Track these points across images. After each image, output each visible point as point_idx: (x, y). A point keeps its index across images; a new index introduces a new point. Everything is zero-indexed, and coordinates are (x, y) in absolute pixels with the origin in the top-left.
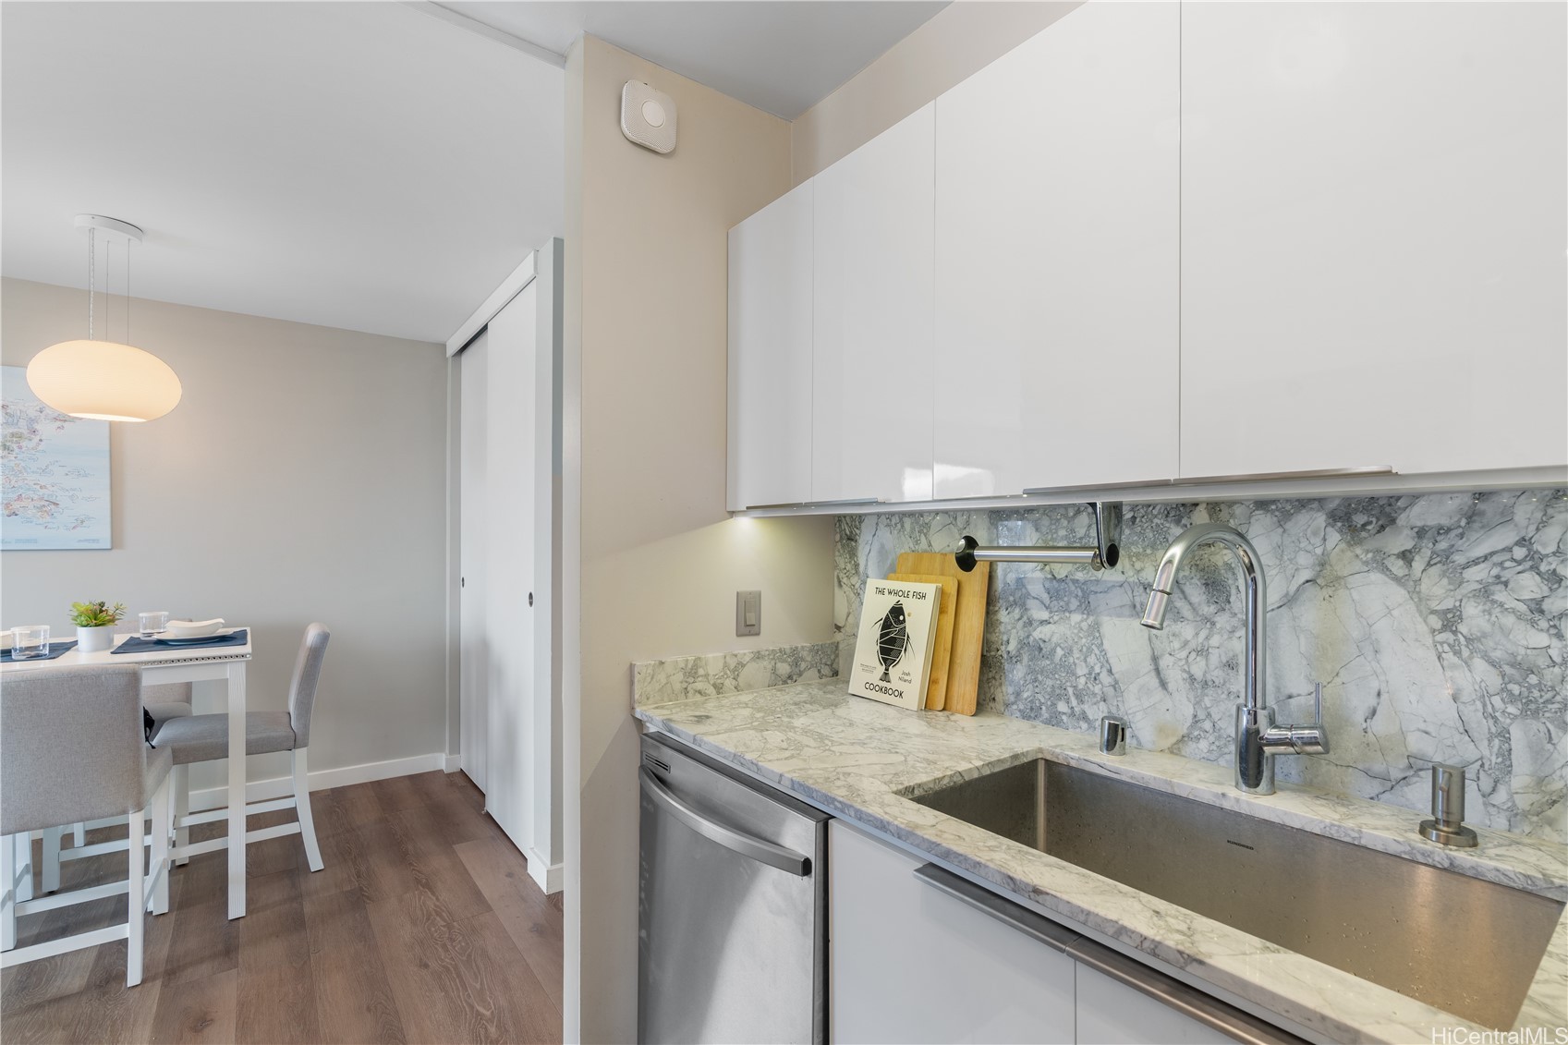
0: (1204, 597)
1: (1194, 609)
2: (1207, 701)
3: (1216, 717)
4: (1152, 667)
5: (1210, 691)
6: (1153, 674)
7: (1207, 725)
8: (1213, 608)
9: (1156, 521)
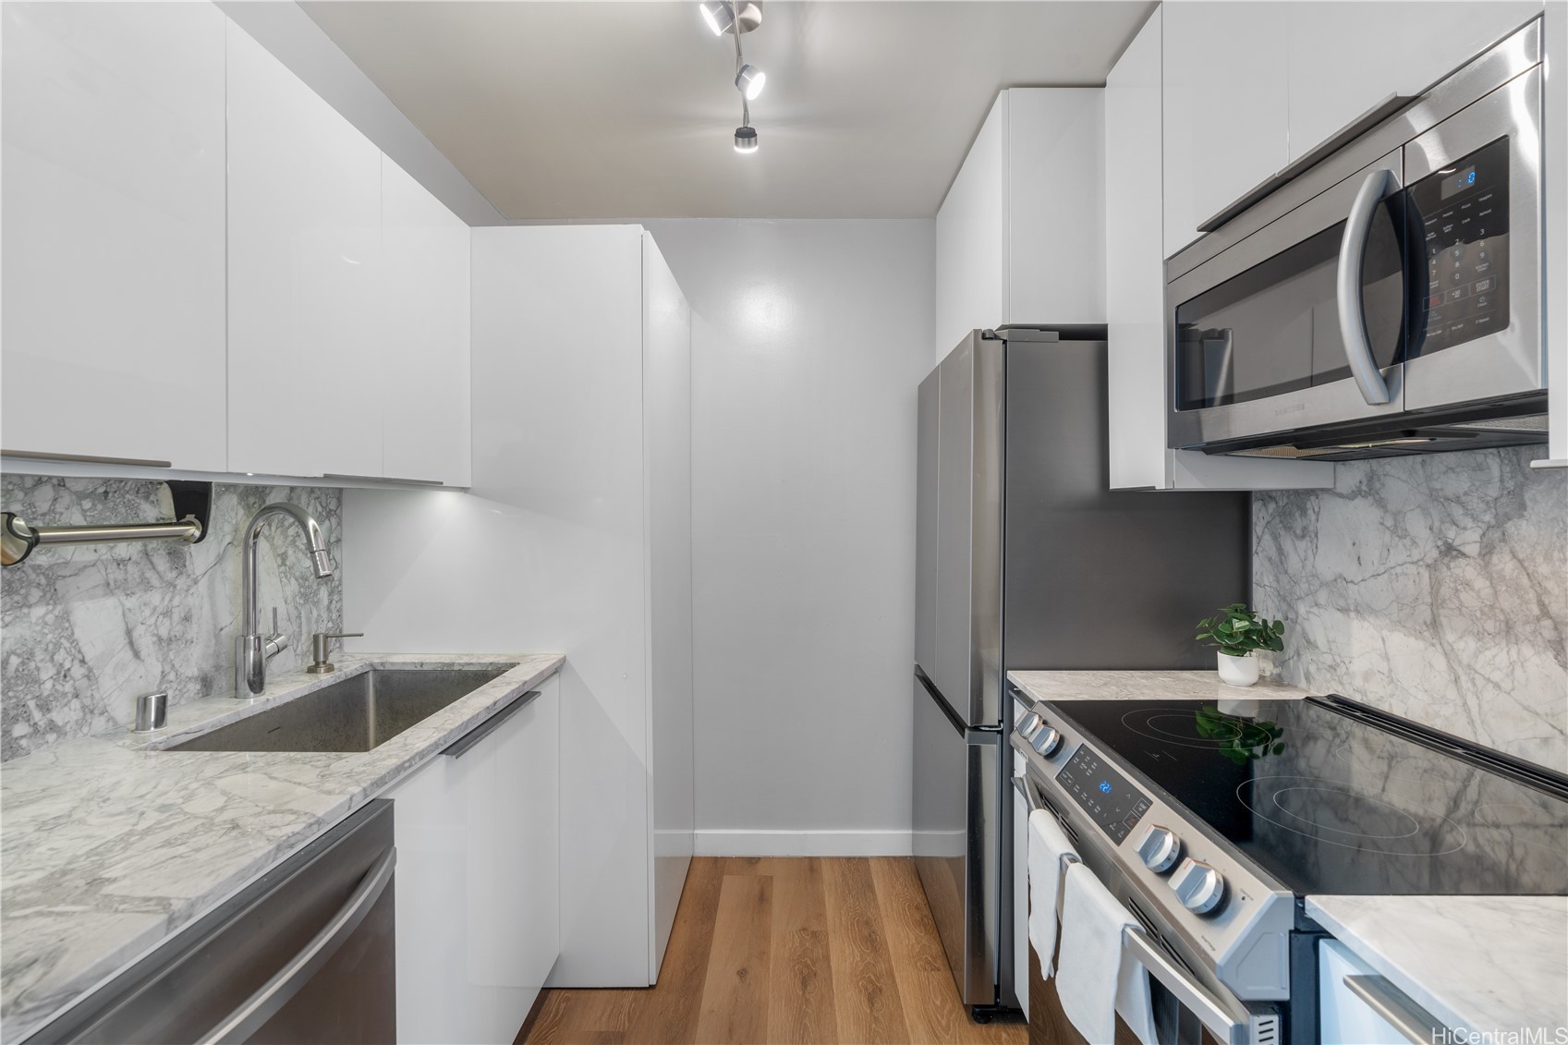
0: (168, 565)
1: (161, 577)
2: (172, 655)
3: (177, 666)
4: (127, 641)
5: (173, 646)
6: (128, 648)
7: (172, 676)
8: (174, 573)
9: (128, 496)
